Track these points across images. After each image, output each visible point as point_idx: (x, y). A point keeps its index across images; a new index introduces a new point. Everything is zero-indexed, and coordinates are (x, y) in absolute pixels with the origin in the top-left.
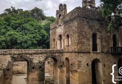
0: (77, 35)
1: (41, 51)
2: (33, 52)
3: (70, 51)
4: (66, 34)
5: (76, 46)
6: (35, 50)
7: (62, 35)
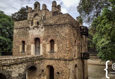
0: (68, 42)
1: (21, 59)
2: (11, 62)
3: (56, 58)
4: (49, 39)
5: (66, 54)
6: (14, 59)
7: (41, 39)
